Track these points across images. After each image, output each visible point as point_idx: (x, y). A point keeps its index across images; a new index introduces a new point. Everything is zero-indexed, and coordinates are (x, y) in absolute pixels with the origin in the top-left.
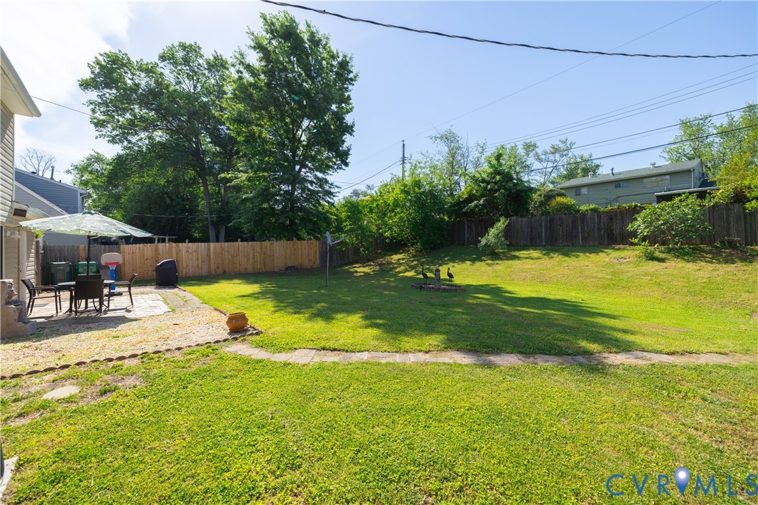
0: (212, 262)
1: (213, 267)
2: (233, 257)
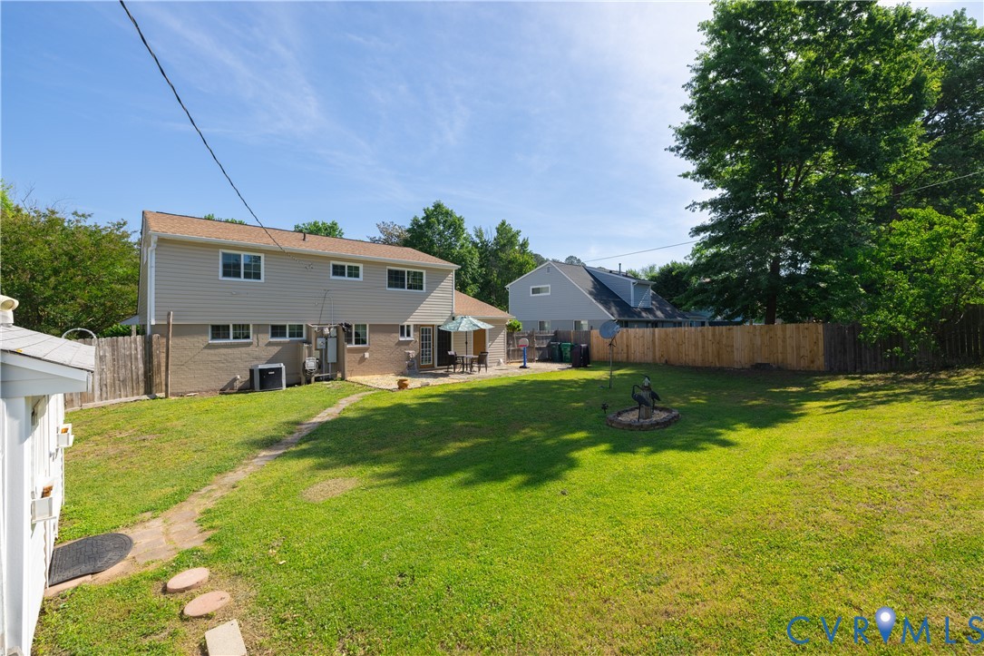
0: (657, 349)
1: (658, 354)
2: (678, 344)
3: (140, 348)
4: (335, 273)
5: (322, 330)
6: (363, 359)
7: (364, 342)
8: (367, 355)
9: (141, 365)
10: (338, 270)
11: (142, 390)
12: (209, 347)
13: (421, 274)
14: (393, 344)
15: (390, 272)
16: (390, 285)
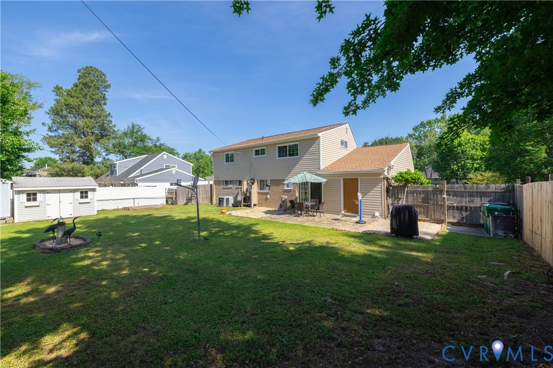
3: (209, 188)
4: (256, 155)
6: (267, 199)
8: (268, 196)
9: (210, 193)
10: (257, 153)
11: (210, 201)
12: (224, 189)
13: (296, 145)
14: (281, 191)
15: (279, 148)
16: (280, 156)
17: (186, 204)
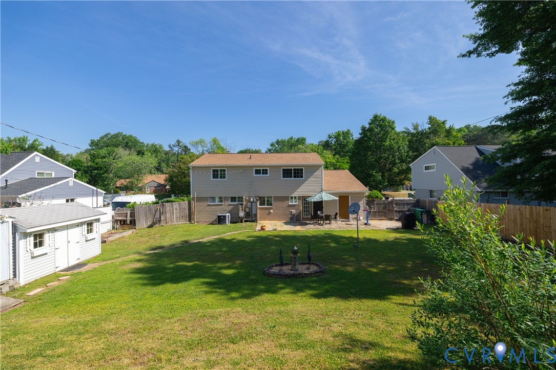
3: (187, 206)
4: (256, 173)
5: (250, 199)
6: (270, 213)
7: (271, 205)
8: (272, 211)
9: (187, 212)
10: (258, 172)
11: (188, 220)
12: (209, 205)
13: (302, 170)
14: (286, 206)
15: (284, 170)
16: (284, 177)
17: (150, 226)
